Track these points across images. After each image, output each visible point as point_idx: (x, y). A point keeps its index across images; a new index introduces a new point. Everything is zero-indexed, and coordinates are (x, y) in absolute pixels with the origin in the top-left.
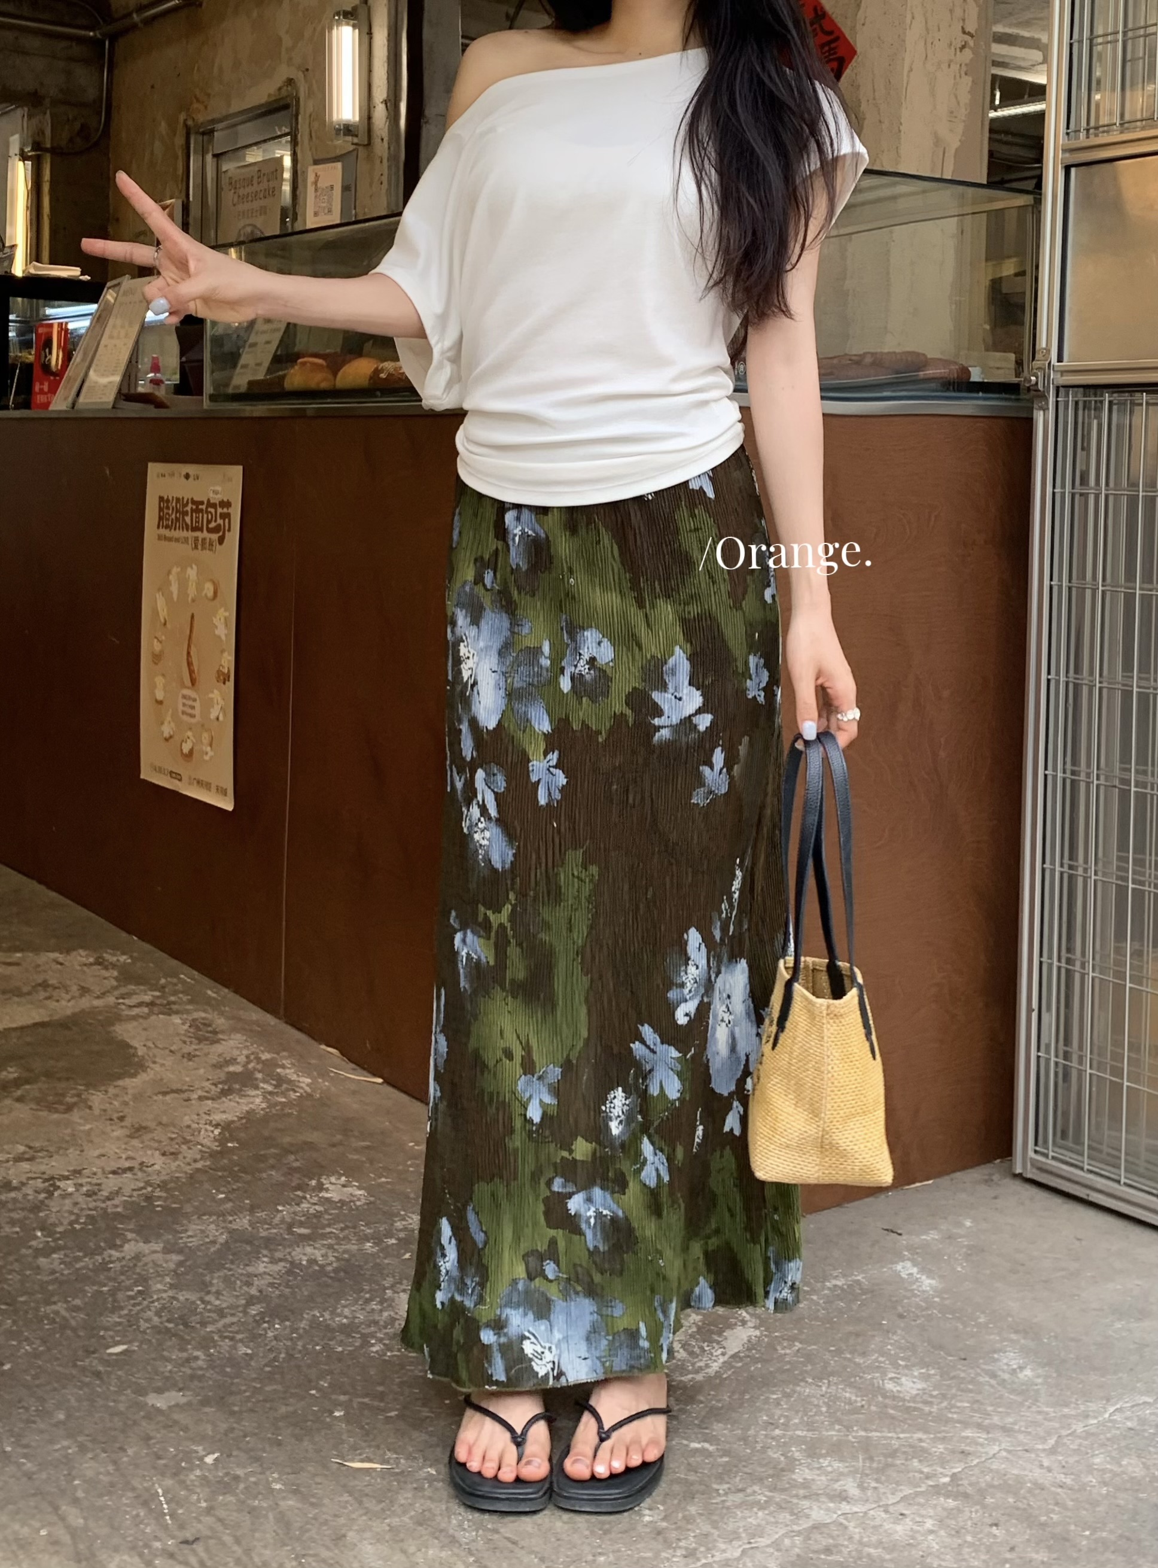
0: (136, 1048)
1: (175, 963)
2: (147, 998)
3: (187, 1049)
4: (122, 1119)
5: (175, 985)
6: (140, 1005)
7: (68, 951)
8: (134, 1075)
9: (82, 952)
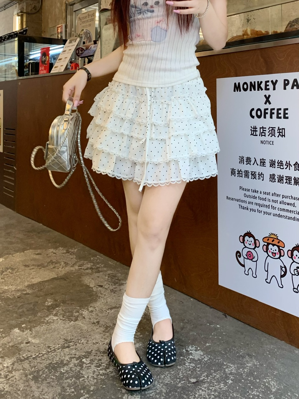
0: (92, 288)
1: (93, 251)
2: (89, 266)
3: (111, 288)
4: (98, 322)
5: (97, 260)
6: (87, 269)
7: (56, 248)
8: (96, 301)
9: (60, 248)
